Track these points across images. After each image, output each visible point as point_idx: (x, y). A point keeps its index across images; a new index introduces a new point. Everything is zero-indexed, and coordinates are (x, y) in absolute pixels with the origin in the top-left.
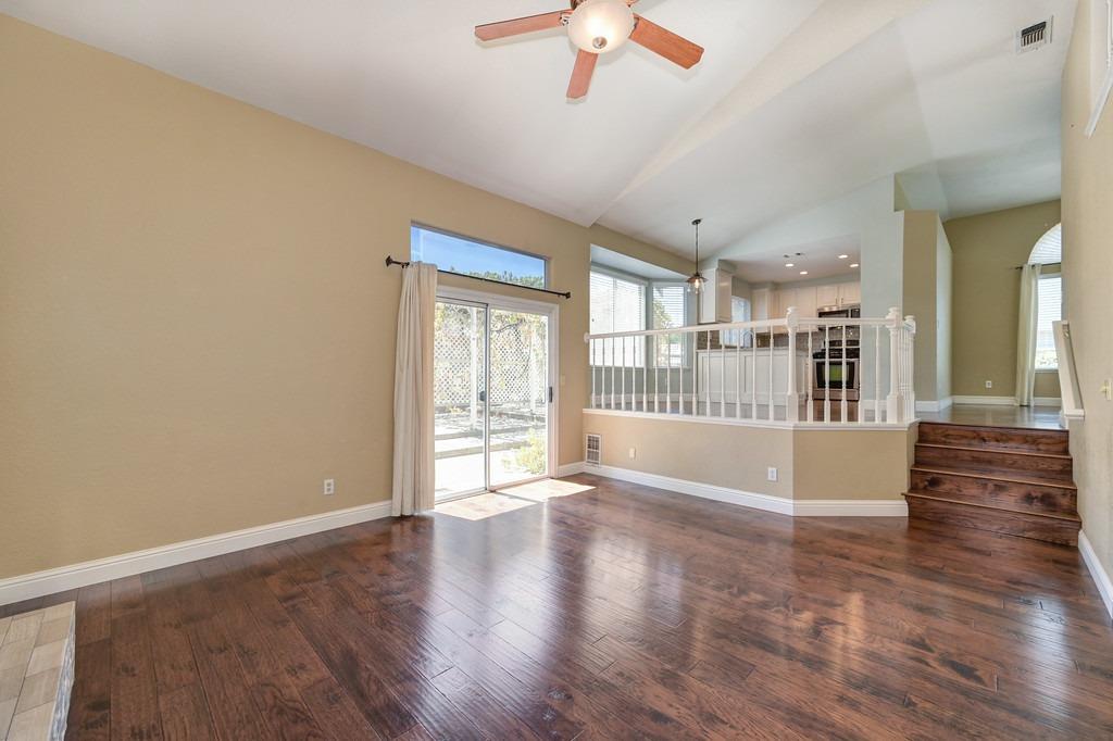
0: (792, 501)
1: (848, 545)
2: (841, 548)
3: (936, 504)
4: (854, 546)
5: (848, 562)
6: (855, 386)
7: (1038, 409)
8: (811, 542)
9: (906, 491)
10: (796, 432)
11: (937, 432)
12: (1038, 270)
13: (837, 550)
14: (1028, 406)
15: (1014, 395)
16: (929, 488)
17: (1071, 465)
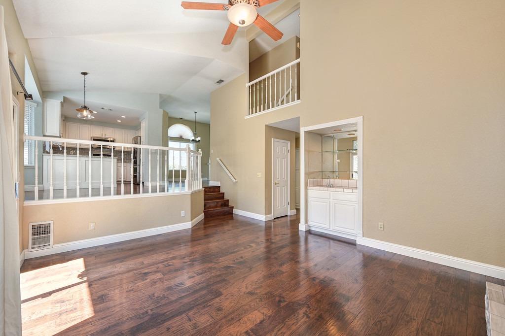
0: (190, 222)
9: (203, 210)
17: (224, 195)
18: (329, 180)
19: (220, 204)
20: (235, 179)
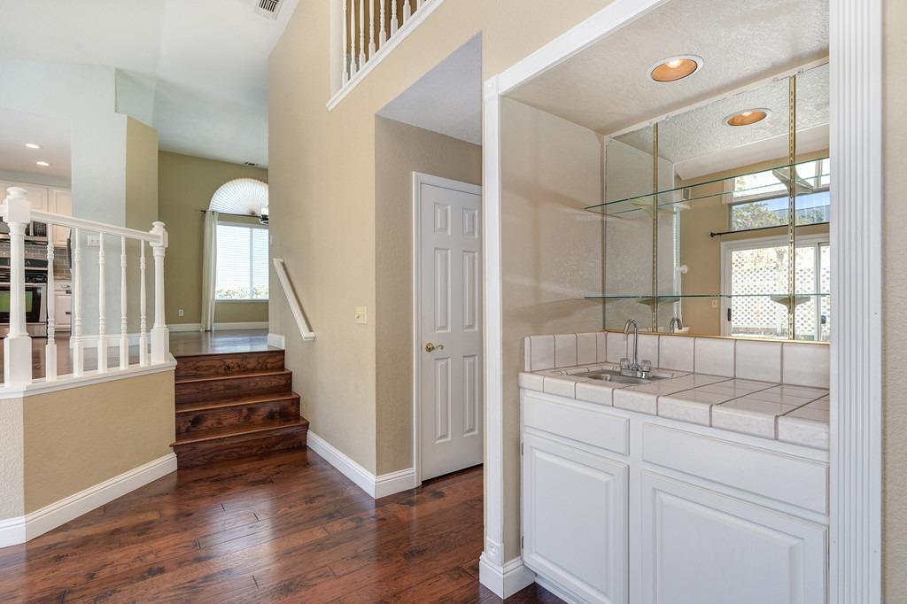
0: (22, 519)
1: (146, 547)
2: (140, 558)
3: (203, 446)
4: (156, 545)
5: (167, 576)
6: (42, 317)
7: (220, 333)
8: (91, 576)
9: (173, 440)
10: (29, 401)
11: (188, 365)
12: (216, 216)
13: (138, 564)
14: (211, 331)
15: (200, 322)
16: (191, 429)
17: (291, 378)
18: (631, 337)
19: (263, 412)
20: (311, 330)
